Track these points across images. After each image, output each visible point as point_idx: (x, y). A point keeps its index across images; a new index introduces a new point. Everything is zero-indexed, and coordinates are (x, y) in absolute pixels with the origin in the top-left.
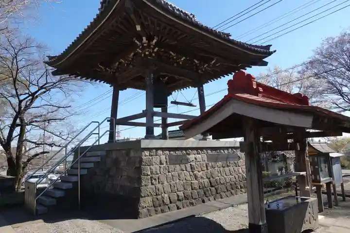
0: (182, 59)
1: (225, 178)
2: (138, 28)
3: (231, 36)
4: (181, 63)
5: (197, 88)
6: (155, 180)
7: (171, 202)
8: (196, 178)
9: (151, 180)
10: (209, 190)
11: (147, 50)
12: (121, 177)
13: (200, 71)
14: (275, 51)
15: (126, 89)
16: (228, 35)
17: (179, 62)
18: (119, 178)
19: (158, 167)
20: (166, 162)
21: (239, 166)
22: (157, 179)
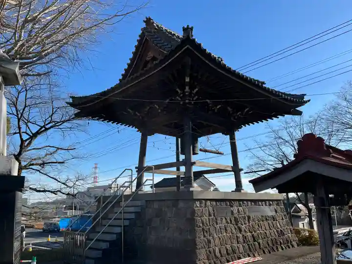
0: (218, 107)
1: (265, 233)
2: (187, 80)
3: (265, 84)
4: (216, 111)
5: (228, 136)
6: (206, 232)
7: (221, 256)
8: (240, 231)
9: (204, 233)
10: (253, 245)
11: (188, 98)
12: (168, 229)
13: (232, 119)
14: (309, 101)
15: (153, 134)
16: (263, 83)
17: (214, 110)
18: (166, 230)
19: (207, 218)
20: (214, 214)
21: (277, 220)
22: (208, 231)
